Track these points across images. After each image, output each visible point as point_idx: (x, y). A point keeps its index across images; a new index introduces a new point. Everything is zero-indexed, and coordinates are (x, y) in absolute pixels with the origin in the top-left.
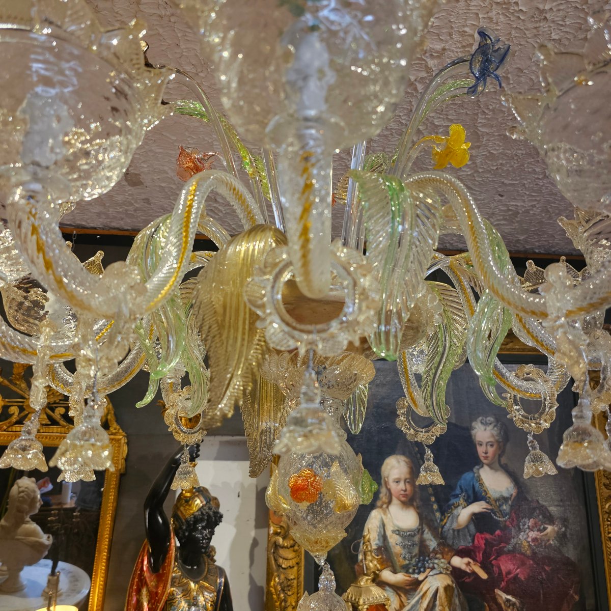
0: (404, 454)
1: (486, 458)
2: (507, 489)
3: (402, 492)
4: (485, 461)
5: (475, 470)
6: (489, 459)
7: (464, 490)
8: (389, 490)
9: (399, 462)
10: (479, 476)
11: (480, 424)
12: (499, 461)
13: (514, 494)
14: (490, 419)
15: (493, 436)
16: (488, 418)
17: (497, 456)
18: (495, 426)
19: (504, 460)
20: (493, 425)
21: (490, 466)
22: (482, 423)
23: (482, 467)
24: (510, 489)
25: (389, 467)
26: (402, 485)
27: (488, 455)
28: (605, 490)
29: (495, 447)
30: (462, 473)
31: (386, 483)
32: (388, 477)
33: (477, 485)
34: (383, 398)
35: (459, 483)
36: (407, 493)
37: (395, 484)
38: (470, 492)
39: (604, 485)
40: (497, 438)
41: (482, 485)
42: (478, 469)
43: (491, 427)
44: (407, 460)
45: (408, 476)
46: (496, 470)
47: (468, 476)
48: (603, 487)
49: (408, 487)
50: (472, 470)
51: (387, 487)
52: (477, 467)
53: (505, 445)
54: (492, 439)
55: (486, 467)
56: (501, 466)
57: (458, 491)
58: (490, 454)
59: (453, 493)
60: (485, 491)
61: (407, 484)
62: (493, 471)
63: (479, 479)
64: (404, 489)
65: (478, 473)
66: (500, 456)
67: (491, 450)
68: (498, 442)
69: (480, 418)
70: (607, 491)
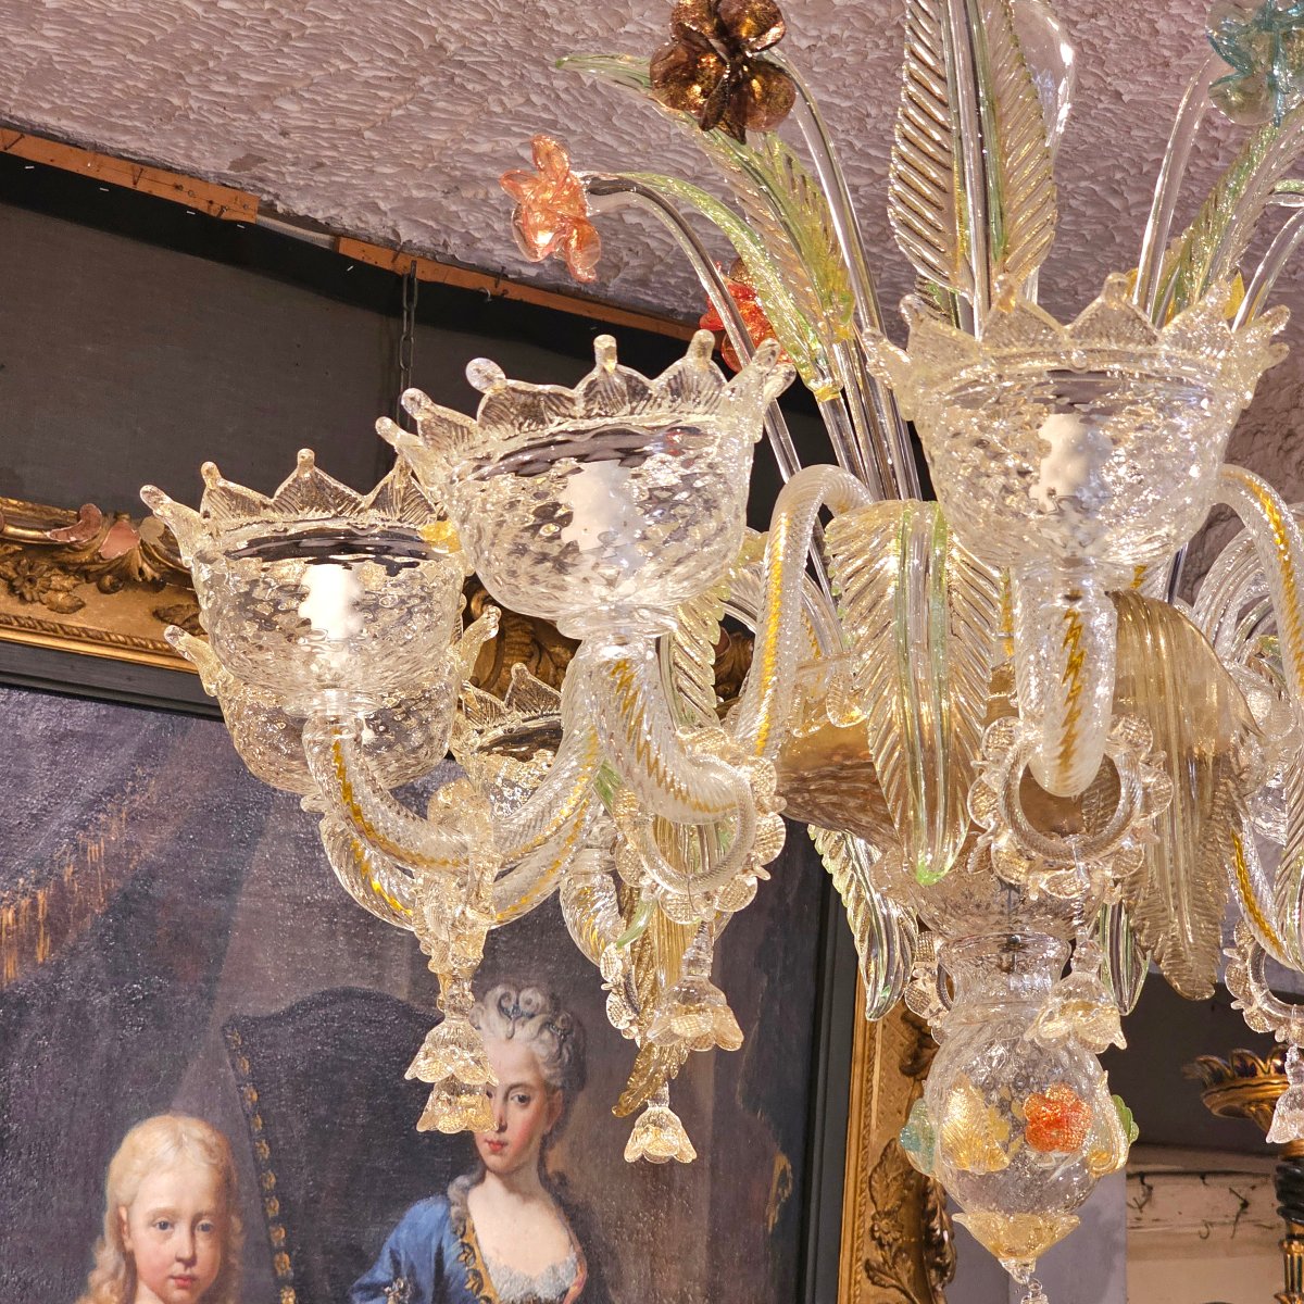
0: (201, 1115)
1: (498, 1147)
2: (554, 1270)
3: (178, 1269)
4: (492, 1160)
5: (453, 1191)
6: (509, 1151)
7: (404, 1270)
8: (129, 1258)
9: (179, 1144)
10: (464, 1218)
11: (493, 1014)
12: (542, 1162)
13: (574, 1291)
14: (533, 997)
15: (533, 1063)
16: (527, 994)
17: (537, 1141)
18: (546, 1025)
19: (557, 1159)
20: (537, 1021)
21: (509, 1178)
22: (501, 1008)
23: (482, 1179)
24: (562, 1271)
25: (139, 1164)
26: (179, 1242)
27: (506, 1136)
28: (867, 1285)
29: (533, 1104)
30: (407, 1200)
31: (121, 1227)
32: (128, 1206)
33: (452, 1250)
34: (152, 874)
35: (391, 1238)
36: (195, 1270)
37: (155, 1231)
38: (426, 1279)
39: (868, 1267)
40: (546, 1072)
41: (469, 1249)
42: (466, 1190)
43: (532, 1027)
44: (213, 1140)
45: (207, 1204)
46: (527, 1196)
47: (424, 1213)
48: (862, 1276)
49: (204, 1246)
50: (444, 1193)
51: (121, 1244)
52: (462, 1180)
53: (568, 1103)
54: (527, 1077)
55: (492, 1183)
56: (545, 1180)
57: (382, 1272)
58: (513, 1135)
59: (366, 1279)
60: (477, 1274)
61: (200, 1235)
62: (514, 1199)
63: (462, 1227)
64: (187, 1254)
65: (464, 1204)
66: (546, 1143)
67: (519, 1117)
68: (547, 1088)
69: (499, 991)
70: (874, 1290)
